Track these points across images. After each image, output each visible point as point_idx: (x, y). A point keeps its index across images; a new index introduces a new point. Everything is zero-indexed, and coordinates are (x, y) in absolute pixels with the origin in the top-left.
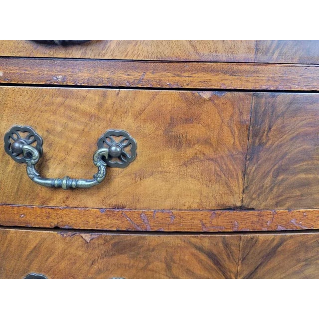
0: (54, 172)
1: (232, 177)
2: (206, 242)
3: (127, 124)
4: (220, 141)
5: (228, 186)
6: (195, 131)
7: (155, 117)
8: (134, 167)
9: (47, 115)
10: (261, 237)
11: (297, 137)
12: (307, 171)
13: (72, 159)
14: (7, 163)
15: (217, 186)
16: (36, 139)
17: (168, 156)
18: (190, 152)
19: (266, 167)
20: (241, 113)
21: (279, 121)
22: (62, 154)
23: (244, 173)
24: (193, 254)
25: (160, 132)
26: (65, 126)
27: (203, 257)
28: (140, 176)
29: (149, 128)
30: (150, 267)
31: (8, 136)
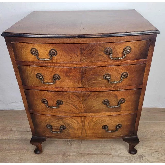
0: (45, 81)
1: (79, 82)
2: (76, 93)
3: (58, 73)
4: (76, 76)
5: (79, 84)
6: (71, 74)
7: (63, 72)
8: (60, 80)
9: (43, 71)
10: (87, 93)
11: (91, 75)
12: (94, 81)
13: (49, 79)
14: (37, 79)
15: (76, 84)
16: (42, 75)
17: (66, 78)
18: (70, 78)
19: (86, 80)
20: (79, 71)
21: (87, 72)
22: (47, 78)
23: (82, 81)
24: (73, 96)
25: (64, 74)
26: (47, 73)
27: (75, 96)
28: (62, 82)
29: (62, 74)
30: (65, 98)
31: (37, 75)
